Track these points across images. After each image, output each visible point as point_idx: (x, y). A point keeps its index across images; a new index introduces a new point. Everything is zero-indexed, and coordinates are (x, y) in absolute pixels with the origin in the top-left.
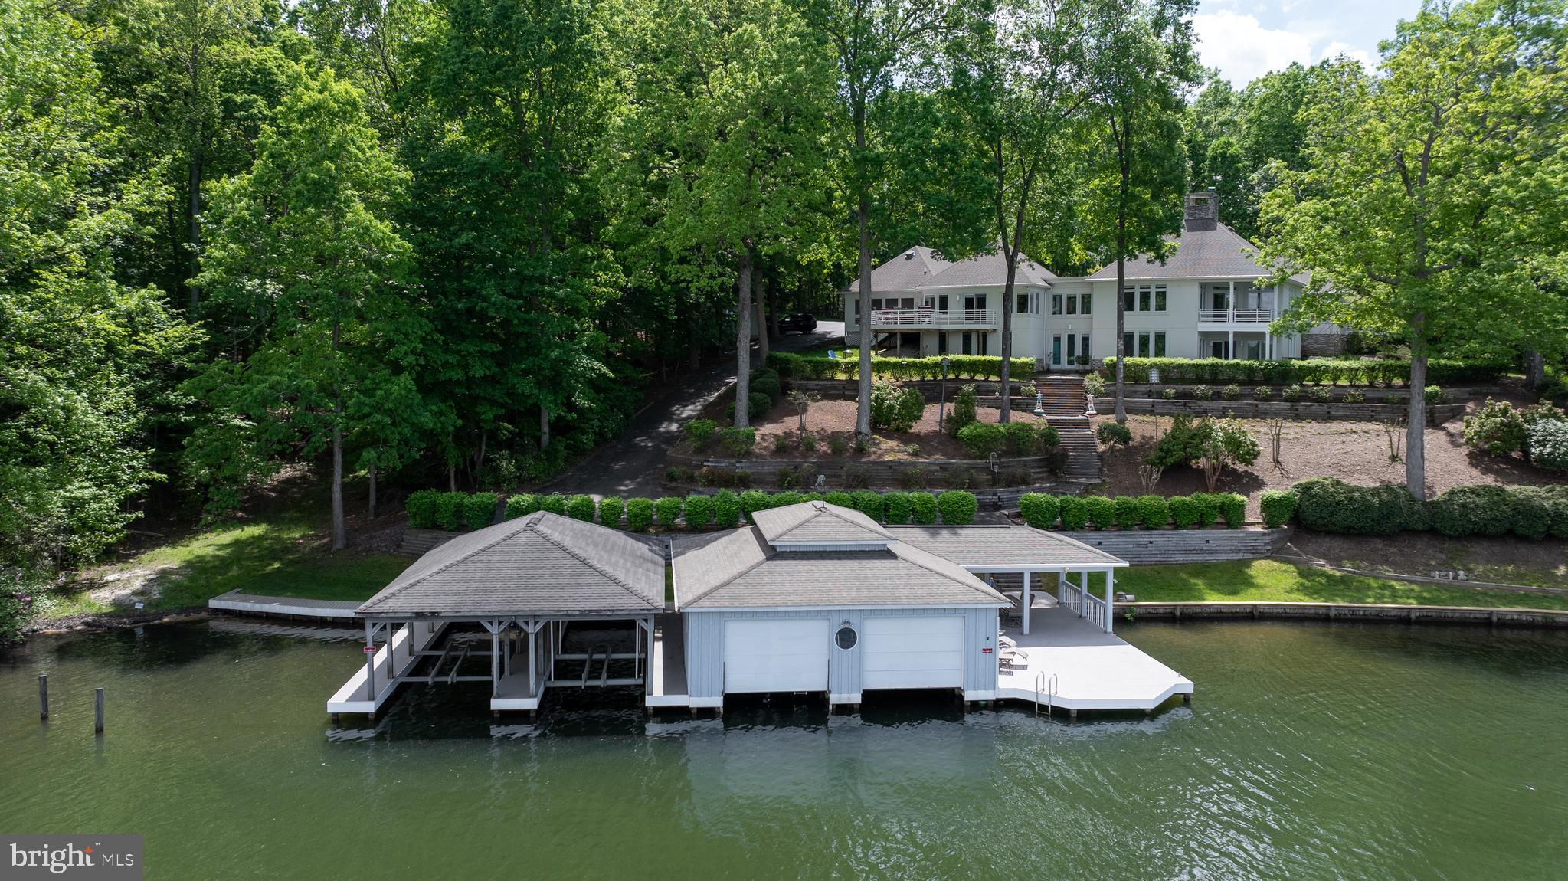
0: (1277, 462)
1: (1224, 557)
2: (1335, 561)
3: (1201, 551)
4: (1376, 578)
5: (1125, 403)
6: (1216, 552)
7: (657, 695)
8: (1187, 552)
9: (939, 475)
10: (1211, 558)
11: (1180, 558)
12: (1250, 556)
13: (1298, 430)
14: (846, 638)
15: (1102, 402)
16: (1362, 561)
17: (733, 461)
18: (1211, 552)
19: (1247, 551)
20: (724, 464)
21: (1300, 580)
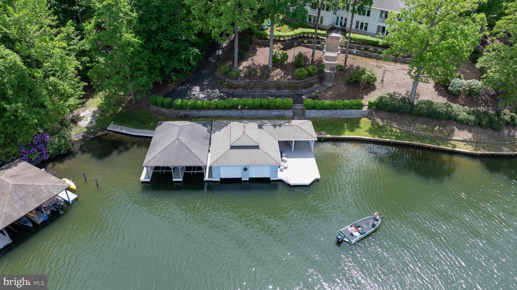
0: (382, 80)
1: (355, 116)
2: (382, 120)
3: (349, 115)
4: (390, 127)
5: (349, 50)
6: (353, 115)
7: (206, 178)
8: (345, 115)
9: (288, 85)
10: (352, 117)
11: (343, 117)
12: (362, 116)
13: (394, 67)
14: (245, 169)
15: (343, 49)
16: (389, 120)
17: (233, 81)
18: (352, 115)
19: (361, 115)
20: (230, 81)
21: (371, 126)
